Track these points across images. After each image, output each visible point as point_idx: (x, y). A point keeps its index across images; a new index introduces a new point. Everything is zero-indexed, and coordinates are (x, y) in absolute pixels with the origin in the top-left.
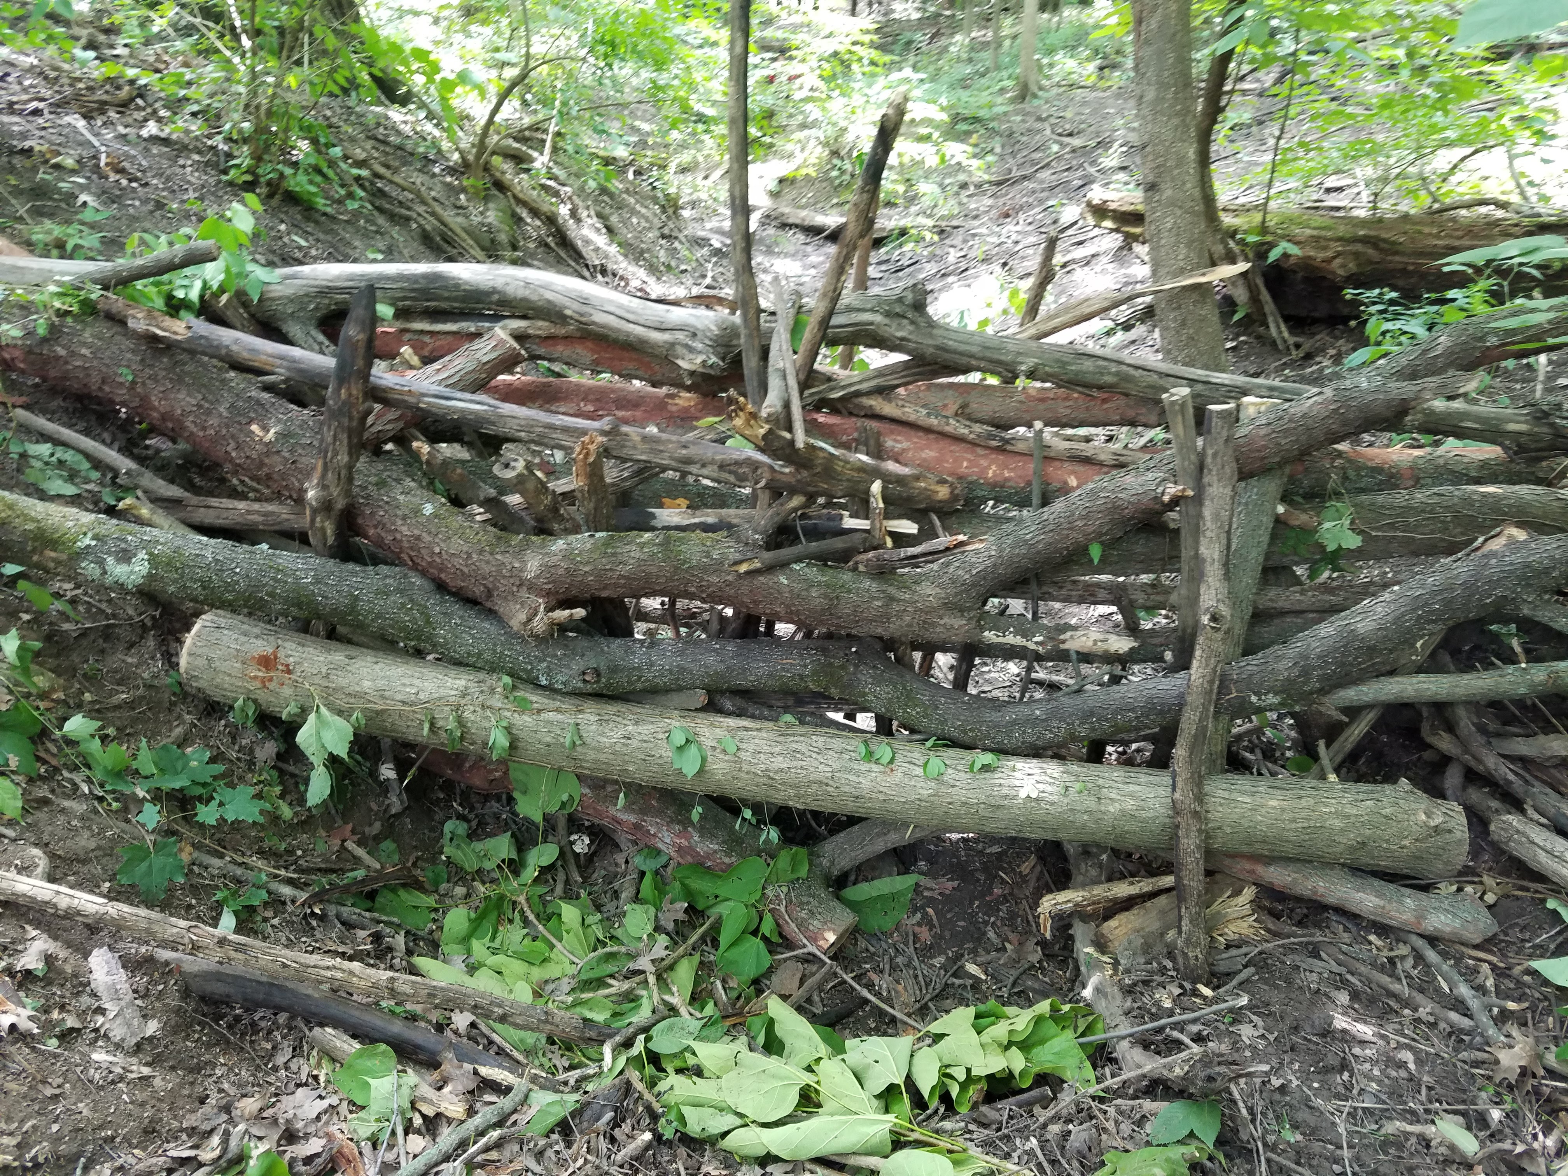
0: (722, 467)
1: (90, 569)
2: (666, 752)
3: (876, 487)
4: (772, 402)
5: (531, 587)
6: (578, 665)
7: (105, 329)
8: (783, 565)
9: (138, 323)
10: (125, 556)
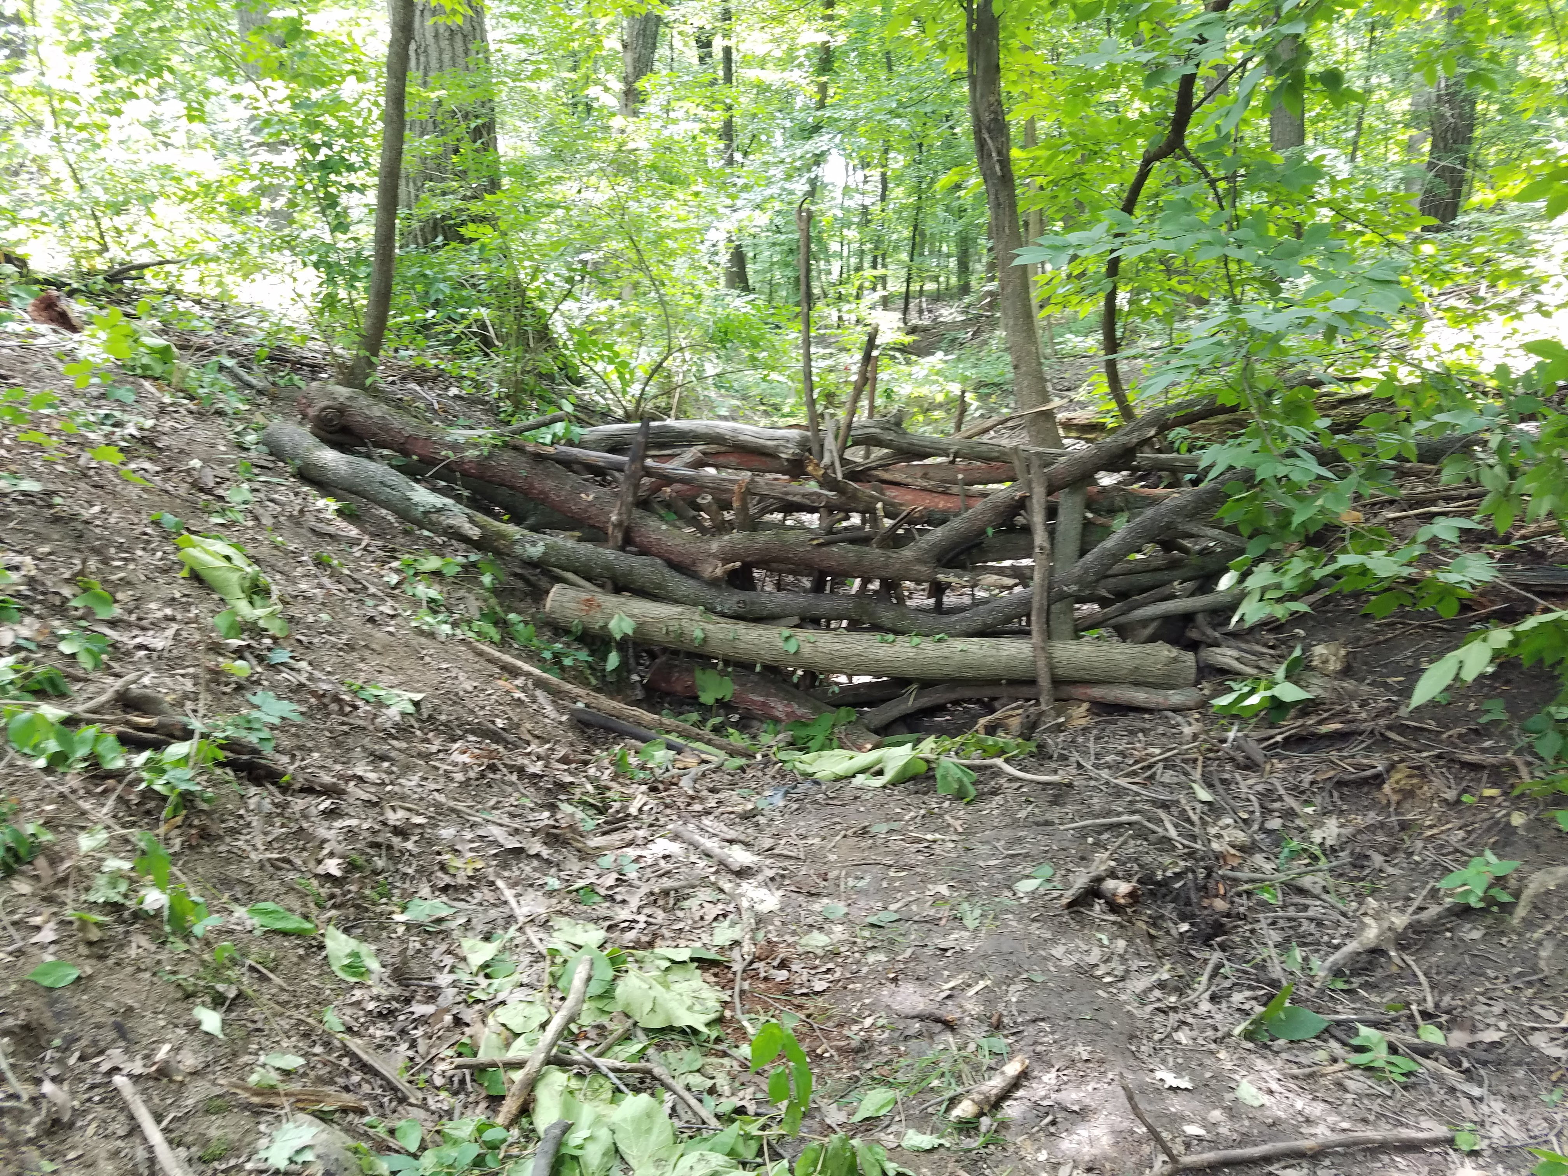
0: (804, 496)
1: (518, 549)
2: (780, 643)
3: (879, 505)
4: (826, 460)
5: (714, 556)
6: (735, 599)
7: (513, 454)
8: (835, 542)
9: (531, 448)
10: (534, 544)
